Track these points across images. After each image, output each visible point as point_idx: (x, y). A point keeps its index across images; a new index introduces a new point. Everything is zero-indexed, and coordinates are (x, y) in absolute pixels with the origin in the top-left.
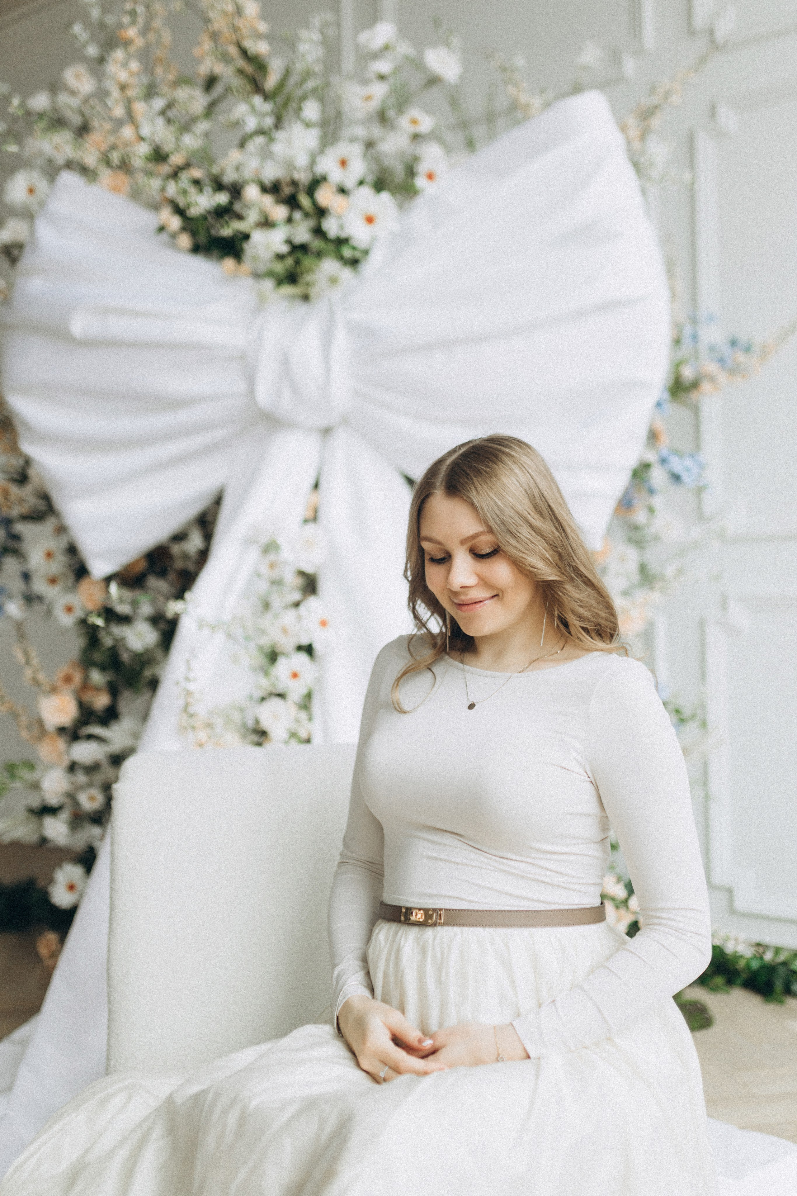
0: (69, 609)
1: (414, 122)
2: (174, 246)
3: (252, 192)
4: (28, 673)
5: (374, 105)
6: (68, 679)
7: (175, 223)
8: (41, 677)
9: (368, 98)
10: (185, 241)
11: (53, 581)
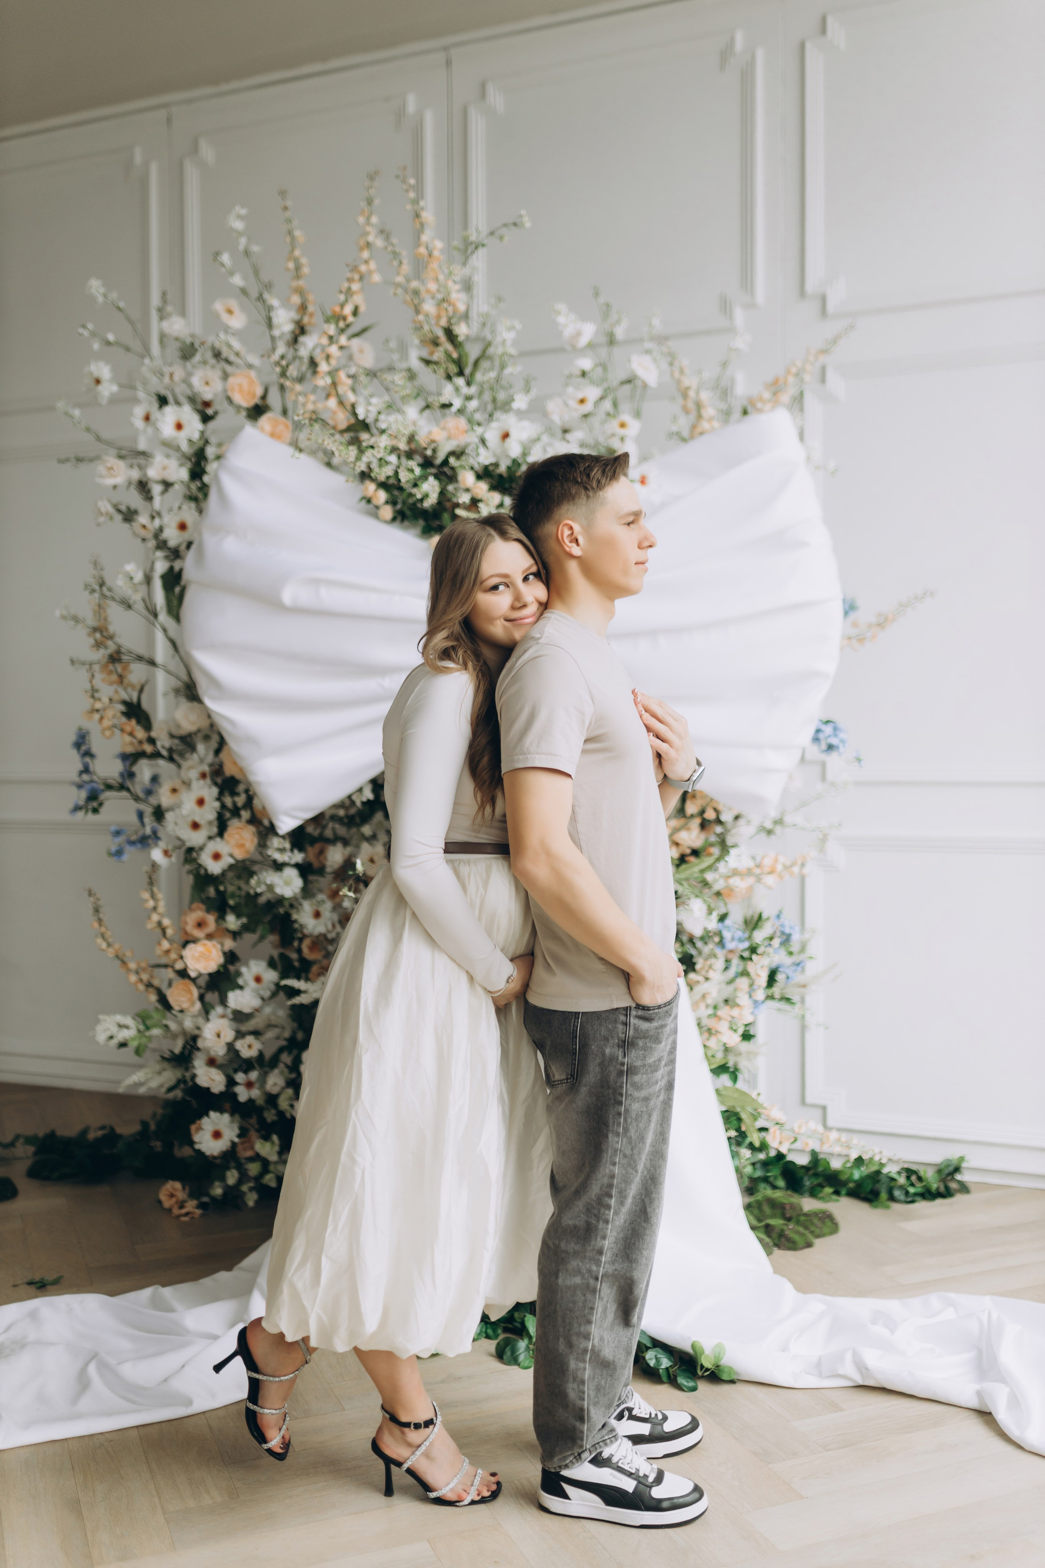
0: (217, 856)
1: (623, 425)
2: (376, 516)
3: (468, 478)
4: (155, 917)
5: (588, 407)
6: (200, 925)
7: (382, 496)
8: (166, 922)
9: (582, 401)
10: (387, 512)
11: (195, 826)
